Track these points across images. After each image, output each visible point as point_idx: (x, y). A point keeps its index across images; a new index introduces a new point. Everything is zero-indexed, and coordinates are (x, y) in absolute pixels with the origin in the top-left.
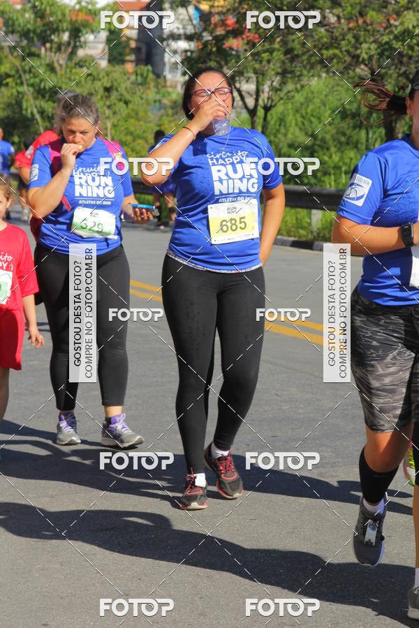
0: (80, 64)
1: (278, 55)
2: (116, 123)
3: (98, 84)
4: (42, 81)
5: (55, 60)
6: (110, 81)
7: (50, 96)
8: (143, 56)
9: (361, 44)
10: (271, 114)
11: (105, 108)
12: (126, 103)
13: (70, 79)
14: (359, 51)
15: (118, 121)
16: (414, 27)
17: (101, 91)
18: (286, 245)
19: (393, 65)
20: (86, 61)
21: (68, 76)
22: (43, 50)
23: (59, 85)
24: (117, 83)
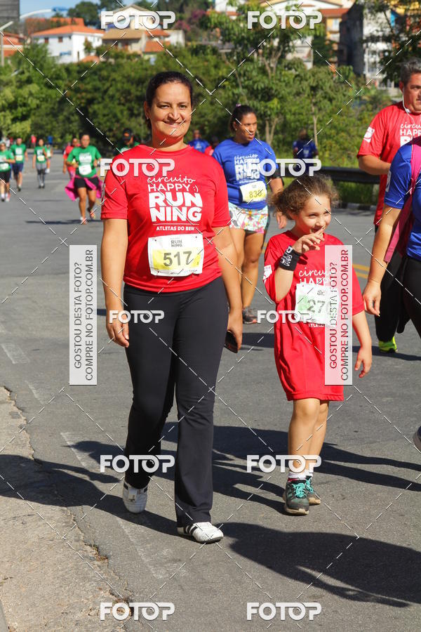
0: (289, 66)
2: (321, 118)
3: (305, 84)
4: (254, 82)
5: (267, 63)
6: (316, 80)
7: (263, 97)
8: (345, 58)
11: (312, 105)
12: (331, 100)
13: (280, 80)
15: (323, 116)
17: (308, 90)
20: (294, 64)
21: (278, 77)
22: (256, 55)
23: (270, 86)
24: (322, 83)
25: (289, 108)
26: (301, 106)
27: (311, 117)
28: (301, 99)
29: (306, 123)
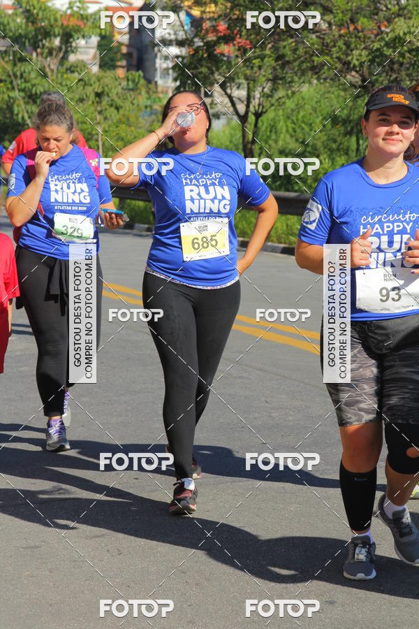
0: (71, 70)
1: (269, 62)
2: (107, 129)
3: (89, 90)
4: (33, 85)
5: (46, 65)
6: (101, 87)
8: (135, 62)
9: (352, 50)
10: (262, 121)
11: (97, 113)
12: (117, 108)
13: (61, 84)
14: (350, 58)
15: (109, 126)
16: (405, 34)
17: (92, 97)
18: (276, 252)
19: (384, 72)
20: (77, 67)
21: (60, 81)
22: (34, 55)
24: (108, 89)
27: (95, 126)
28: (84, 107)
29: (90, 134)
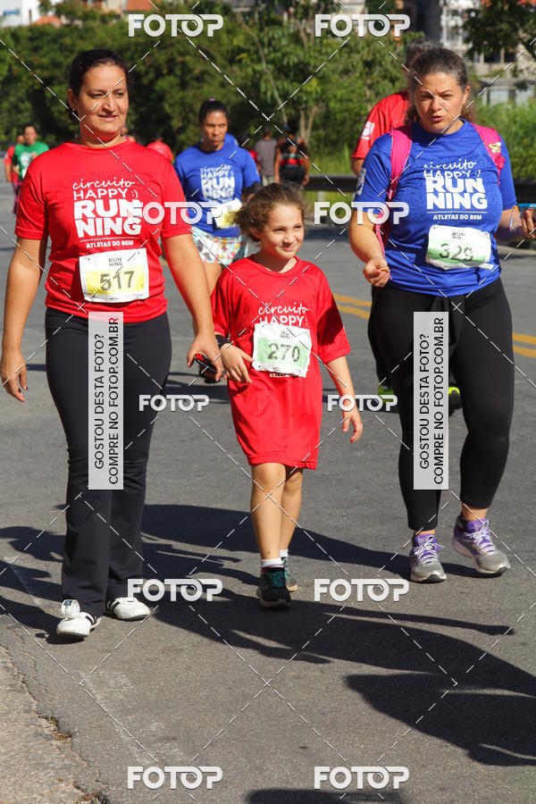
3: (356, 58)
4: (285, 55)
5: (301, 28)
6: (371, 53)
7: (295, 75)
8: (414, 20)
11: (366, 88)
13: (320, 52)
17: (360, 66)
21: (318, 48)
22: (285, 16)
23: (306, 61)
24: (381, 56)
25: (334, 92)
26: (350, 89)
27: (365, 104)
28: (350, 80)
29: (357, 114)
